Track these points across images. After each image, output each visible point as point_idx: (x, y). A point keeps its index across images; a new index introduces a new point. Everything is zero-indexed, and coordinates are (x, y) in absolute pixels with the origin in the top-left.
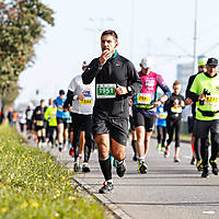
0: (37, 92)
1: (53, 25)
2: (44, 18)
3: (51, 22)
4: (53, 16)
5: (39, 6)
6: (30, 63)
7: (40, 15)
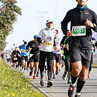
0: (14, 45)
1: (21, 15)
2: (17, 12)
3: (20, 13)
4: (21, 11)
5: (14, 7)
6: (11, 32)
7: (15, 10)
